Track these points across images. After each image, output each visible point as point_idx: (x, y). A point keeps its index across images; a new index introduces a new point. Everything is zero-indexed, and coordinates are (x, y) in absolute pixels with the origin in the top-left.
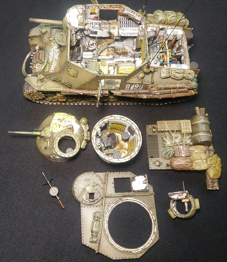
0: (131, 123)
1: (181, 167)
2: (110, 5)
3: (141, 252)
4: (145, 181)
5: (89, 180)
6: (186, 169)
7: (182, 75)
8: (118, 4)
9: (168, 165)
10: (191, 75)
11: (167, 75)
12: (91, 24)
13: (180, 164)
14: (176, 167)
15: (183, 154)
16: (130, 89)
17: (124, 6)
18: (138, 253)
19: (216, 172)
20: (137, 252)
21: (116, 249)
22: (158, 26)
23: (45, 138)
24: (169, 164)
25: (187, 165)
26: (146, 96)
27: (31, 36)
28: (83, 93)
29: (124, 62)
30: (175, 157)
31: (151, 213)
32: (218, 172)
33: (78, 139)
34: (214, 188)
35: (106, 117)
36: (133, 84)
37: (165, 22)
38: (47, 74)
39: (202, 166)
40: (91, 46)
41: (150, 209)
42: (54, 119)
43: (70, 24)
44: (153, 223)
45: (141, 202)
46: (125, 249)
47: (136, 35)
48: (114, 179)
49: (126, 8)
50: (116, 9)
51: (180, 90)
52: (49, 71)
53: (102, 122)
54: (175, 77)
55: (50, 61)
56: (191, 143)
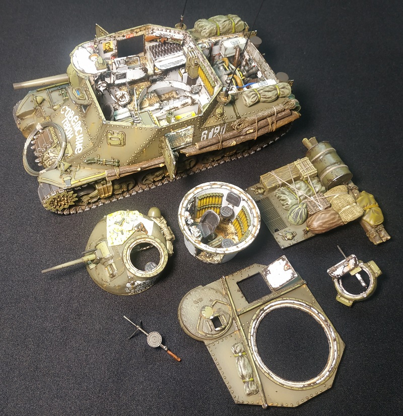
0: (229, 188)
1: (328, 226)
2: (131, 30)
3: (329, 377)
4: (286, 266)
5: (201, 300)
6: (335, 226)
7: (274, 92)
8: (143, 26)
9: (306, 232)
10: (287, 88)
11: (254, 99)
12: (113, 64)
13: (324, 221)
14: (320, 229)
15: (319, 207)
16: (207, 138)
17: (151, 26)
18: (326, 381)
19: (376, 214)
20: (324, 378)
21: (292, 389)
22: (209, 40)
23: (105, 260)
24: (308, 229)
25: (333, 219)
26: (235, 141)
27: (20, 113)
28: (141, 168)
29: (177, 107)
30: (311, 215)
31: (314, 313)
32: (378, 213)
33: (159, 241)
34: (383, 239)
35: (189, 193)
36: (212, 127)
37: (217, 31)
38: (73, 159)
39: (355, 212)
40: (120, 99)
41: (311, 307)
42: (108, 225)
43: (83, 72)
44: (323, 326)
45: (292, 301)
46: (303, 383)
47: (184, 63)
48: (238, 283)
49: (156, 27)
50: (140, 34)
51: (279, 115)
52: (74, 153)
53: (186, 202)
54: (265, 98)
55: (69, 139)
56: (324, 188)
